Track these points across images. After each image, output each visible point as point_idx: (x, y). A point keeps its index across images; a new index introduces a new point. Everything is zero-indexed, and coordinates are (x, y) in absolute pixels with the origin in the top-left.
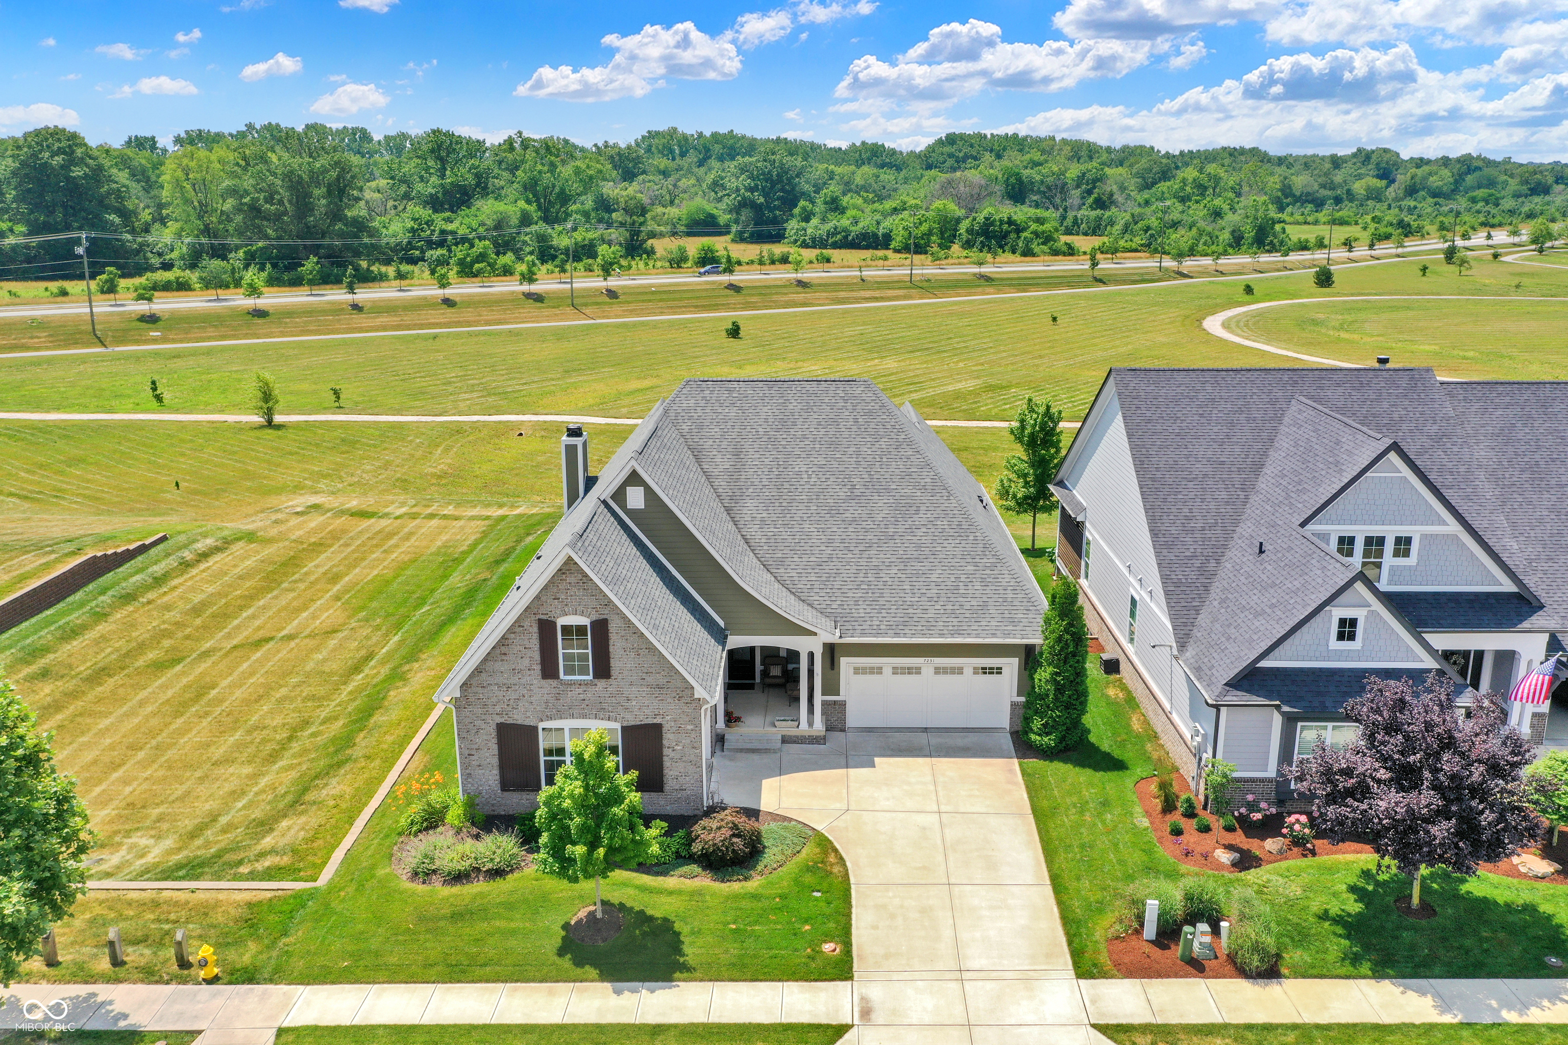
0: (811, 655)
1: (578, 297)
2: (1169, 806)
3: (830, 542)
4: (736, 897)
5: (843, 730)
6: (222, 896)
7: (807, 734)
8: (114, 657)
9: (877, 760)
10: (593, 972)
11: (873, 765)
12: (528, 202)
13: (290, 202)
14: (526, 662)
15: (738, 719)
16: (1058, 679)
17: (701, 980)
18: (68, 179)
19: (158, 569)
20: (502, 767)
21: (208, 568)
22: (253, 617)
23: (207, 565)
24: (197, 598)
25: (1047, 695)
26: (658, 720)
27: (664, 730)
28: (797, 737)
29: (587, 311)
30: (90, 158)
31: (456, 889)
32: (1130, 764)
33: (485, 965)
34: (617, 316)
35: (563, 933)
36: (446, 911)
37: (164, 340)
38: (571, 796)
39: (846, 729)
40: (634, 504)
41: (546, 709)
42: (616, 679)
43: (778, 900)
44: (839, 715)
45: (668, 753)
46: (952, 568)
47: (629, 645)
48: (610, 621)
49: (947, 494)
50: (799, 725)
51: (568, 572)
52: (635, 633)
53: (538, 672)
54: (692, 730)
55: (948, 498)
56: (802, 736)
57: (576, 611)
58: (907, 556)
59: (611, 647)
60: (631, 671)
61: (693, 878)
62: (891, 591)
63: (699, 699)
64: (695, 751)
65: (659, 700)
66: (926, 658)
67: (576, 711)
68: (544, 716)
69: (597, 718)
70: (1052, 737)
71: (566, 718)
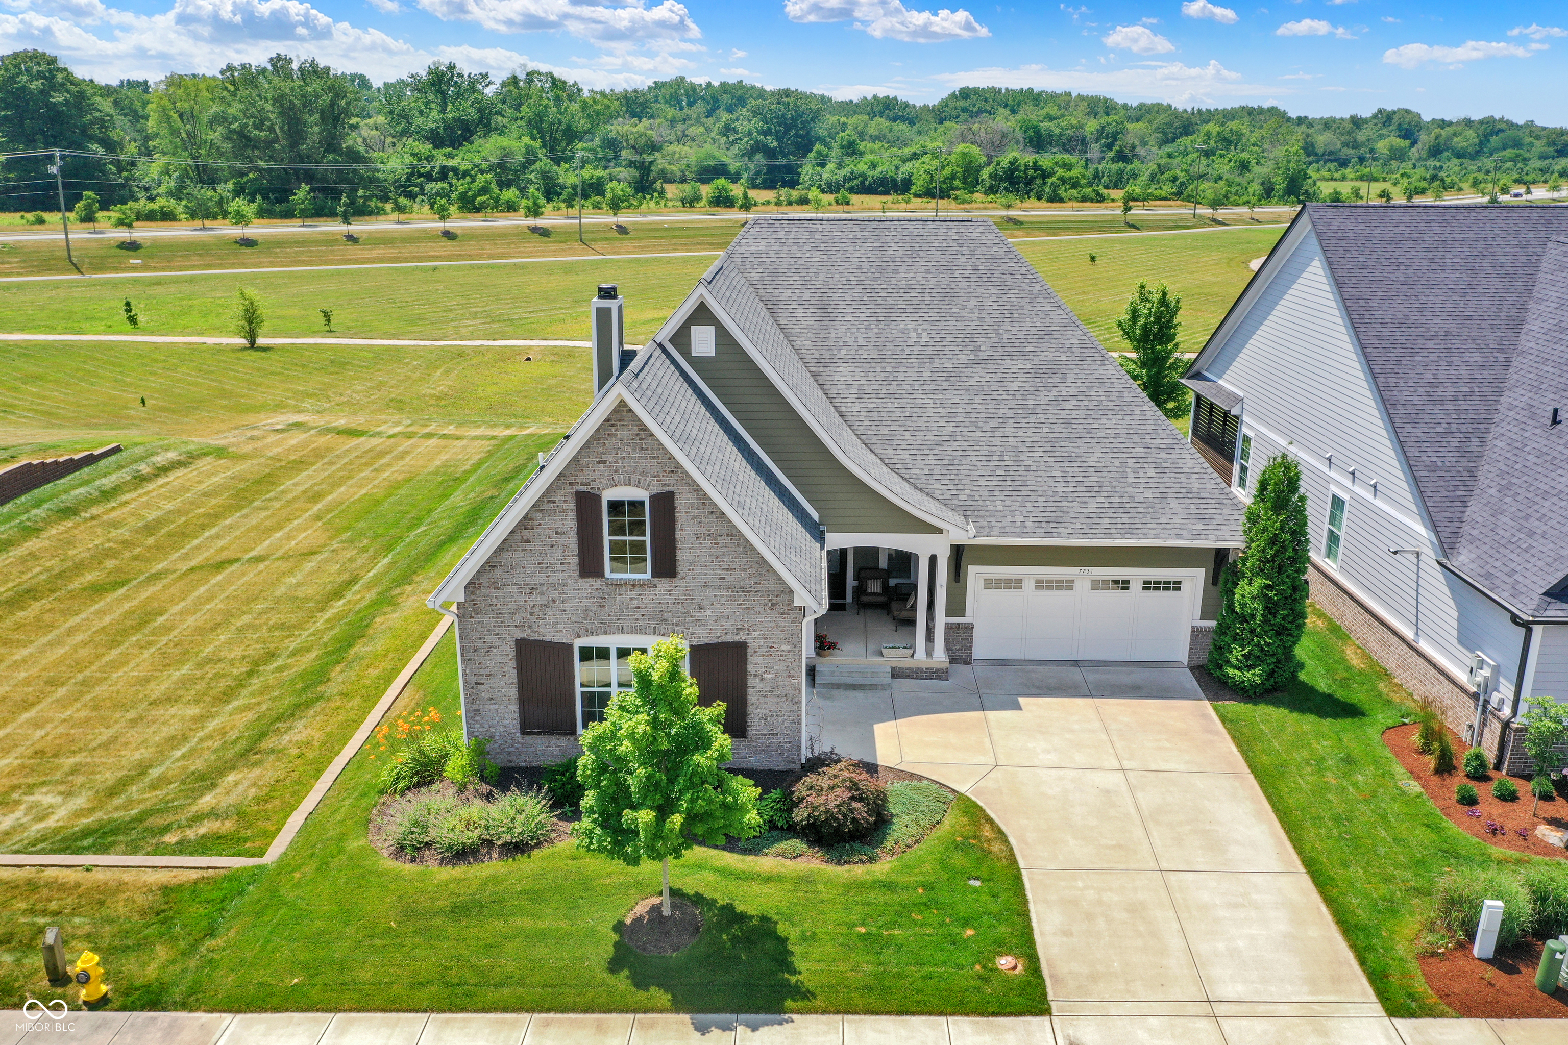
0: (933, 560)
1: (586, 232)
2: (1445, 767)
3: (951, 417)
4: (860, 886)
5: (968, 662)
6: (127, 877)
7: (924, 666)
8: (44, 577)
9: (1022, 700)
10: (663, 997)
11: (1018, 707)
12: (533, 138)
13: (281, 128)
14: (557, 553)
15: (833, 646)
16: (1271, 594)
17: (824, 1012)
18: (48, 105)
19: (107, 482)
20: (523, 700)
21: (168, 483)
22: (217, 536)
23: (166, 480)
24: (152, 515)
25: (1253, 616)
26: (740, 637)
27: (750, 651)
28: (911, 669)
29: (597, 246)
30: (72, 84)
31: (459, 871)
32: (1366, 707)
33: (501, 985)
34: (628, 253)
35: (615, 937)
36: (443, 903)
37: (145, 267)
38: (631, 736)
39: (972, 662)
40: (701, 350)
41: (585, 619)
42: (683, 578)
43: (920, 890)
44: (964, 642)
45: (754, 684)
46: (1115, 450)
47: (703, 529)
48: (677, 496)
49: (1101, 358)
50: (914, 653)
51: (618, 423)
52: (712, 512)
53: (574, 567)
54: (789, 652)
55: (1103, 363)
56: (918, 669)
57: (630, 480)
58: (1054, 435)
59: (678, 533)
60: (705, 566)
61: (795, 858)
62: (1037, 479)
63: (800, 608)
64: (792, 681)
65: (744, 609)
66: (1082, 568)
67: (627, 624)
68: (583, 631)
69: (656, 633)
70: (1257, 671)
71: (614, 633)
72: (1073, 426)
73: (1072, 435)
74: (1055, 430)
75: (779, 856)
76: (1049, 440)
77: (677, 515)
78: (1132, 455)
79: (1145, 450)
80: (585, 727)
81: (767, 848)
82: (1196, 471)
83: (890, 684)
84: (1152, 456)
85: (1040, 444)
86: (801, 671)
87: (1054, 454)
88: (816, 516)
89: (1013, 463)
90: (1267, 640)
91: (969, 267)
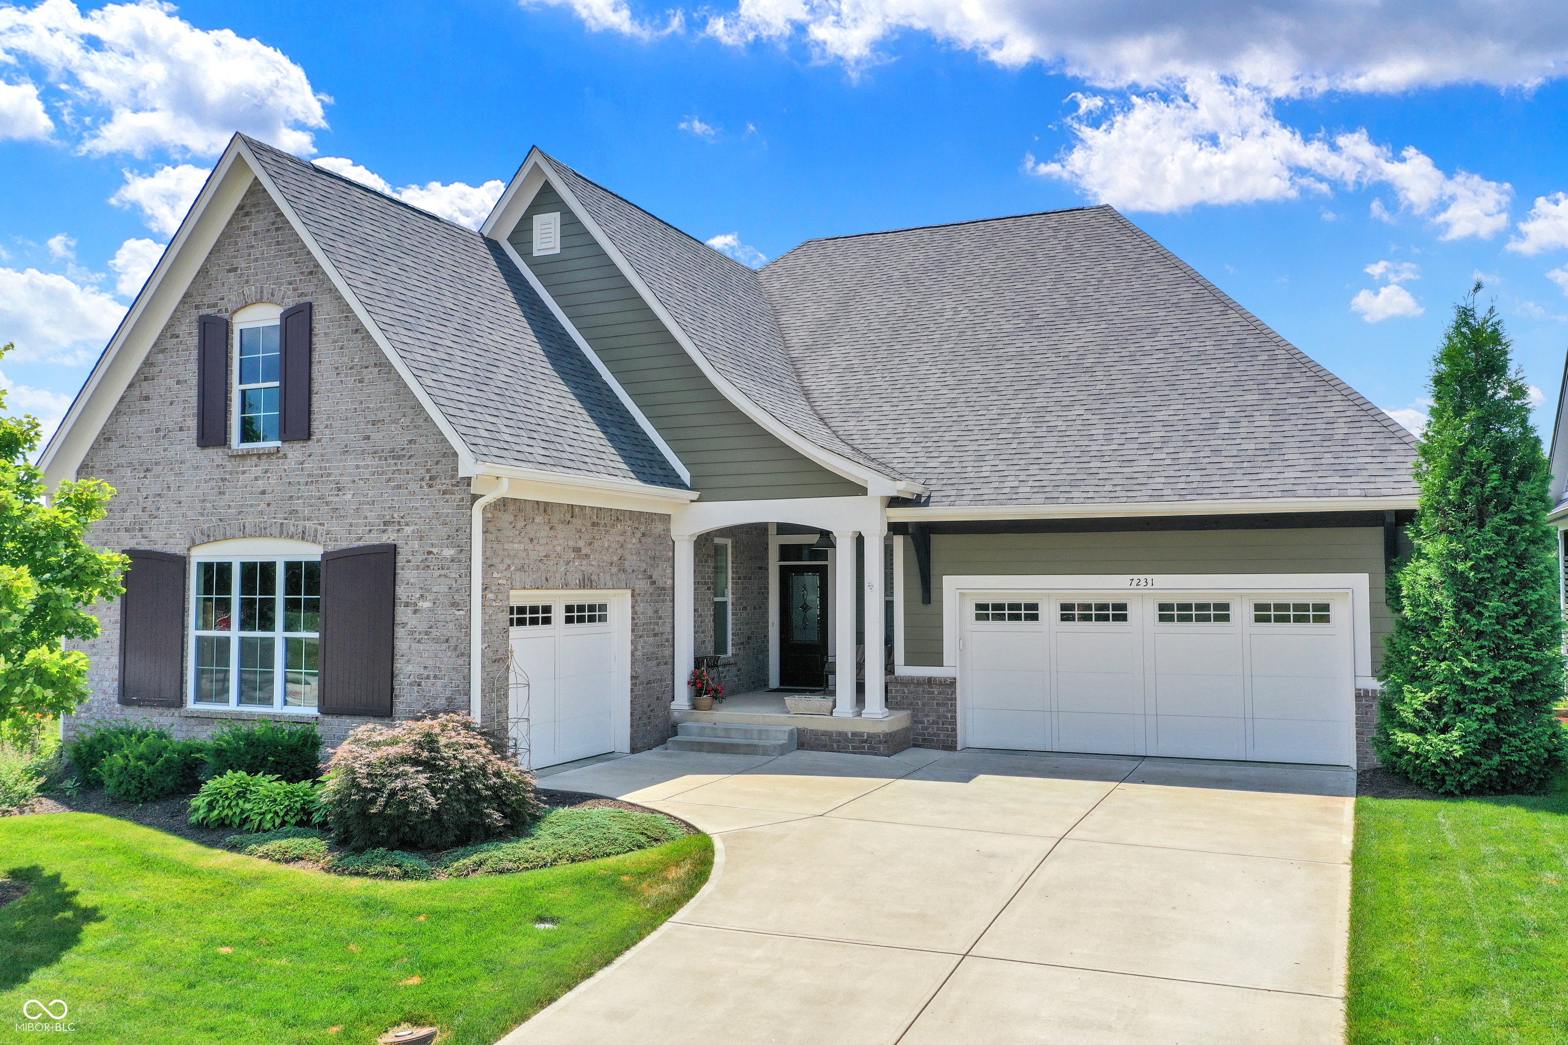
5: (952, 747)
7: (848, 729)
11: (967, 782)
14: (177, 412)
20: (125, 649)
26: (387, 538)
27: (401, 560)
28: (829, 734)
39: (959, 748)
40: (544, 246)
41: (202, 515)
42: (319, 441)
43: (422, 918)
44: (941, 710)
45: (405, 619)
46: (1207, 400)
47: (346, 359)
48: (316, 309)
49: (1222, 309)
50: (834, 706)
51: (253, 210)
52: (357, 331)
53: (193, 433)
54: (452, 561)
55: (1223, 313)
56: (839, 734)
57: (262, 292)
58: (1112, 391)
59: (315, 367)
60: (347, 419)
61: (287, 861)
62: (1061, 439)
63: (468, 481)
64: (457, 613)
65: (393, 488)
66: (1136, 577)
67: (250, 520)
68: (198, 534)
69: (283, 533)
70: (1456, 733)
71: (234, 537)
72: (1148, 380)
73: (1141, 389)
74: (1116, 386)
75: (266, 856)
76: (1101, 397)
77: (315, 339)
78: (1236, 404)
79: (1262, 397)
80: (199, 698)
81: (260, 844)
82: (1348, 414)
83: (783, 750)
84: (1272, 402)
85: (1083, 402)
86: (470, 595)
87: (1103, 411)
88: (685, 475)
89: (1031, 425)
90: (1467, 663)
91: (1060, 247)
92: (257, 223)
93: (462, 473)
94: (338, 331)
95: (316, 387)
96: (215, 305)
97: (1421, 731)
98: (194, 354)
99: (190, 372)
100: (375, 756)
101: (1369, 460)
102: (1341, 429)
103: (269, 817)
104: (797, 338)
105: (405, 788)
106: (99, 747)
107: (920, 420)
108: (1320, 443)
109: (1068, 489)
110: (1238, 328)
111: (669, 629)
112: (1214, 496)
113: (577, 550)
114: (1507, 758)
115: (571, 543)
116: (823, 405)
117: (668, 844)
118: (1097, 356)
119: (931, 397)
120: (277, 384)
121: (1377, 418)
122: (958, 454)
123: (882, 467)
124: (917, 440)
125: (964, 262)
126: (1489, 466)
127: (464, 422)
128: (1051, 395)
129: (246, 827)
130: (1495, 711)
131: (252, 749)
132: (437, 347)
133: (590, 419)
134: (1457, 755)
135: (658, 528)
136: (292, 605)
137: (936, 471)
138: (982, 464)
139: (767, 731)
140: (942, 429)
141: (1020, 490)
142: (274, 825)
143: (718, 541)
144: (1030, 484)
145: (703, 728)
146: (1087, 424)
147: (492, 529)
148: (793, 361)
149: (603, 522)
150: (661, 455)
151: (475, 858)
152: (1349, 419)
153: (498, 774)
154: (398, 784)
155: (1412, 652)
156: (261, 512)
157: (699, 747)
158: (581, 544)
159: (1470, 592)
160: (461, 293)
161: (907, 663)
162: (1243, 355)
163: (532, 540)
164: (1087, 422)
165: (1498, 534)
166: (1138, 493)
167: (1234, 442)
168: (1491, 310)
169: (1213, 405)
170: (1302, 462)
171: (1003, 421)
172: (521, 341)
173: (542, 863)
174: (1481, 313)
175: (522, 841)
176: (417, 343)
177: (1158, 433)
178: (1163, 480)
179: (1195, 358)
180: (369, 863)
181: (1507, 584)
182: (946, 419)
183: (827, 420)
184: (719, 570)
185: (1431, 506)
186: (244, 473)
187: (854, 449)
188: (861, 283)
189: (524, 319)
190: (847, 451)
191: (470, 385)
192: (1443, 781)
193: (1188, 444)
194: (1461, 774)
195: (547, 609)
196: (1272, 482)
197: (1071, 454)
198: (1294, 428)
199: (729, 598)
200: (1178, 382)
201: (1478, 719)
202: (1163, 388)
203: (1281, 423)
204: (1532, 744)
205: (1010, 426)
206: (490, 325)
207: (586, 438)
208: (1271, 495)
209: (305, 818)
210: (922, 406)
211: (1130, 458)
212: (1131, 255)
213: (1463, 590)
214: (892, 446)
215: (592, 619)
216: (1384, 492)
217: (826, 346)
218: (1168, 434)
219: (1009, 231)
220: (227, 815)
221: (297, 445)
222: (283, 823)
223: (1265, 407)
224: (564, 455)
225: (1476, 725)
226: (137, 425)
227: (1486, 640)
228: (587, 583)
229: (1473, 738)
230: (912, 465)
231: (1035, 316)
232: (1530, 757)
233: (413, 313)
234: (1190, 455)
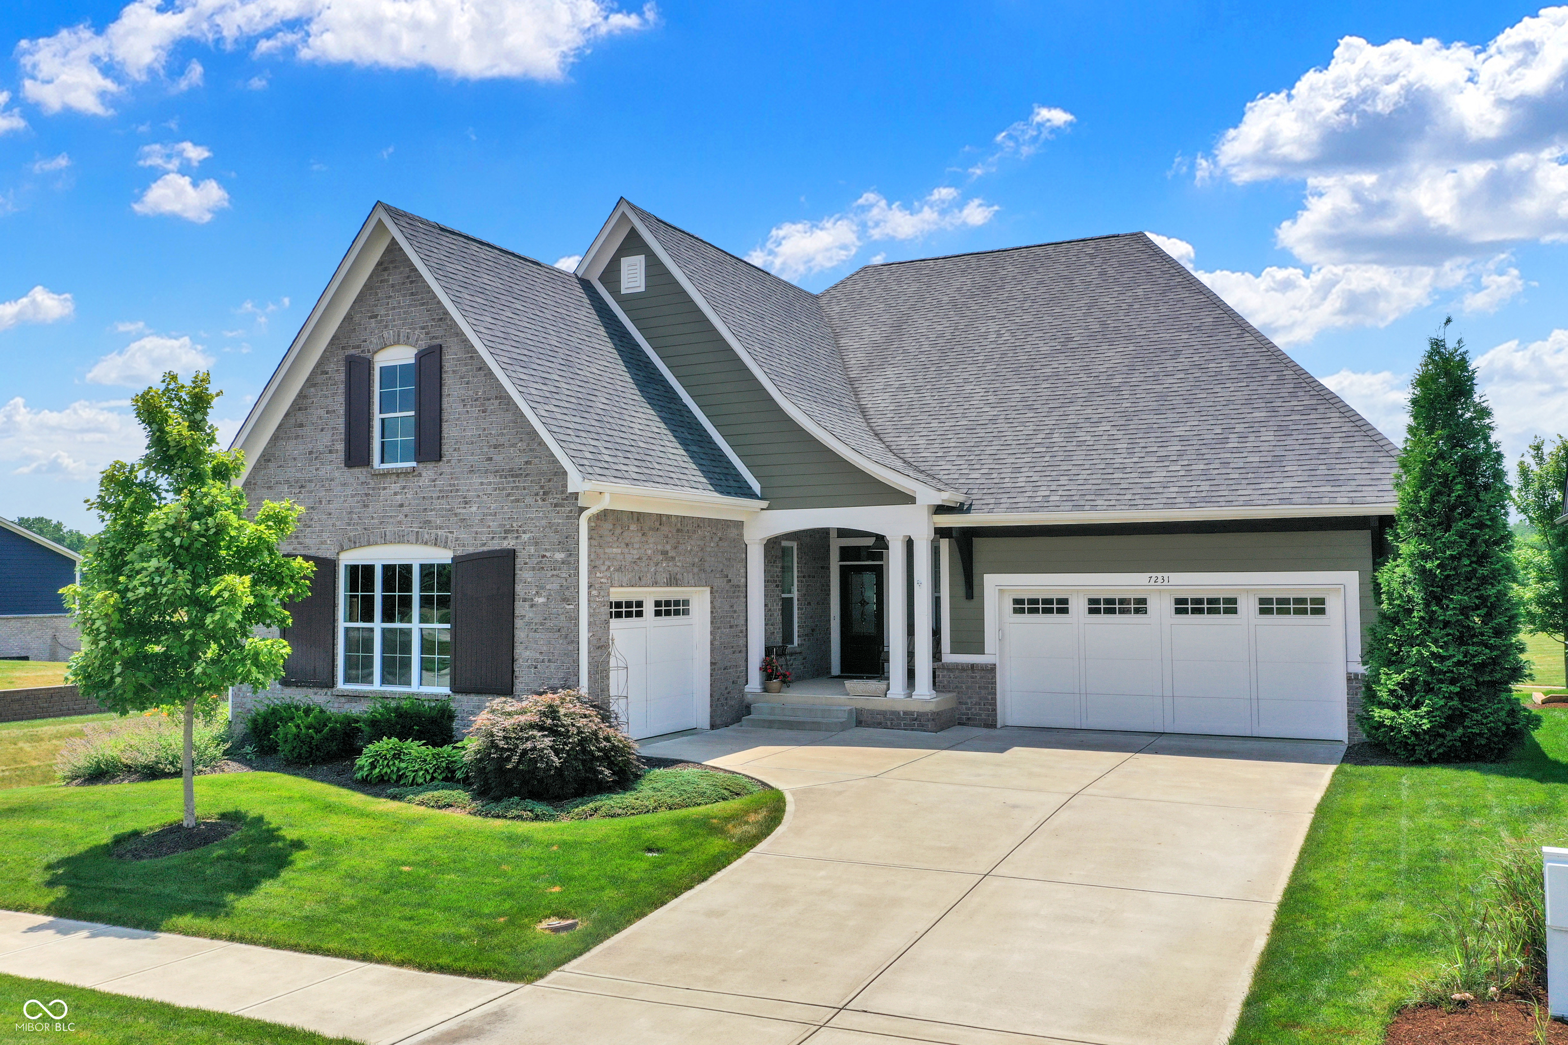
3: (1001, 403)
5: (993, 726)
7: (900, 708)
11: (1001, 752)
14: (325, 439)
26: (508, 544)
27: (519, 562)
28: (883, 713)
39: (999, 726)
40: (631, 285)
41: (349, 525)
42: (449, 461)
43: (555, 848)
44: (983, 692)
45: (523, 613)
46: (1220, 417)
47: (471, 393)
48: (444, 350)
49: (1239, 332)
50: (888, 689)
51: (391, 266)
52: (480, 369)
53: (341, 455)
54: (563, 563)
55: (1240, 336)
56: (893, 713)
57: (399, 336)
58: (1136, 409)
59: (445, 400)
60: (472, 443)
61: (439, 808)
62: (1089, 453)
63: (576, 495)
64: (568, 607)
65: (512, 502)
66: (1154, 575)
67: (390, 529)
68: (346, 541)
69: (419, 540)
70: (1424, 709)
71: (377, 544)
72: (1169, 398)
73: (1162, 407)
74: (1140, 404)
75: (422, 803)
76: (1127, 414)
77: (444, 376)
78: (1245, 420)
79: (1269, 414)
80: (348, 679)
81: (416, 794)
82: (1344, 429)
83: (844, 727)
84: (1277, 419)
85: (1110, 419)
86: (578, 592)
87: (1127, 427)
88: (756, 487)
89: (1062, 439)
90: (1434, 649)
91: (1095, 273)
92: (394, 278)
93: (571, 489)
94: (464, 369)
95: (445, 416)
96: (359, 347)
97: (1395, 708)
98: (341, 388)
99: (339, 404)
100: (509, 723)
101: (1358, 471)
102: (1336, 443)
103: (421, 773)
104: (855, 360)
105: (534, 749)
106: (272, 719)
107: (964, 435)
108: (1317, 456)
109: (1093, 497)
110: (1253, 350)
111: (743, 622)
112: (1220, 504)
113: (665, 553)
114: (1469, 730)
115: (659, 547)
116: (877, 422)
117: (748, 797)
118: (1124, 376)
119: (975, 414)
120: (412, 413)
121: (1369, 433)
122: (997, 466)
123: (929, 476)
124: (961, 454)
125: (1008, 287)
126: (1454, 478)
127: (572, 446)
128: (1082, 412)
129: (402, 782)
130: (1458, 689)
131: (401, 721)
132: (547, 382)
133: (673, 439)
134: (1425, 727)
135: (733, 533)
136: (426, 602)
137: (978, 481)
138: (1018, 475)
139: (829, 710)
140: (984, 444)
141: (1051, 498)
142: (425, 780)
143: (785, 543)
144: (1060, 493)
145: (773, 709)
146: (1113, 439)
147: (595, 536)
148: (851, 381)
149: (686, 529)
150: (735, 469)
151: (592, 805)
152: (1344, 435)
153: (607, 739)
154: (529, 745)
155: (1390, 641)
156: (400, 523)
157: (770, 724)
158: (668, 547)
159: (1438, 587)
160: (562, 331)
161: (953, 651)
162: (1255, 375)
163: (627, 545)
164: (1112, 437)
165: (1461, 537)
166: (1155, 501)
167: (1241, 455)
168: (1459, 342)
169: (1225, 421)
170: (1299, 473)
171: (1038, 436)
172: (613, 371)
173: (645, 810)
174: (1451, 345)
175: (628, 794)
176: (532, 379)
177: (1175, 447)
178: (1176, 489)
179: (1212, 378)
180: (507, 809)
181: (1470, 580)
182: (987, 435)
183: (882, 436)
184: (786, 569)
185: (1405, 513)
186: (384, 489)
187: (905, 462)
188: (913, 307)
189: (615, 351)
190: (899, 464)
191: (575, 413)
192: (1414, 750)
193: (1200, 457)
194: (1429, 744)
195: (640, 604)
196: (1272, 491)
197: (1097, 466)
198: (1295, 442)
199: (795, 595)
200: (1195, 401)
201: (1444, 697)
202: (1181, 406)
203: (1283, 438)
204: (1491, 718)
205: (1044, 441)
206: (588, 359)
207: (671, 456)
208: (1270, 502)
209: (449, 775)
210: (966, 423)
211: (1149, 470)
212: (1160, 281)
213: (1432, 586)
214: (939, 459)
215: (677, 613)
216: (1369, 499)
217: (881, 367)
218: (1183, 448)
219: (1048, 257)
220: (386, 773)
221: (430, 465)
222: (433, 779)
223: (1271, 423)
224: (654, 472)
225: (1442, 703)
226: (293, 448)
227: (1451, 629)
228: (673, 581)
229: (1438, 713)
230: (956, 476)
231: (1070, 339)
232: (1490, 730)
233: (526, 352)
234: (1202, 467)
